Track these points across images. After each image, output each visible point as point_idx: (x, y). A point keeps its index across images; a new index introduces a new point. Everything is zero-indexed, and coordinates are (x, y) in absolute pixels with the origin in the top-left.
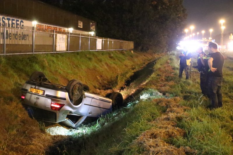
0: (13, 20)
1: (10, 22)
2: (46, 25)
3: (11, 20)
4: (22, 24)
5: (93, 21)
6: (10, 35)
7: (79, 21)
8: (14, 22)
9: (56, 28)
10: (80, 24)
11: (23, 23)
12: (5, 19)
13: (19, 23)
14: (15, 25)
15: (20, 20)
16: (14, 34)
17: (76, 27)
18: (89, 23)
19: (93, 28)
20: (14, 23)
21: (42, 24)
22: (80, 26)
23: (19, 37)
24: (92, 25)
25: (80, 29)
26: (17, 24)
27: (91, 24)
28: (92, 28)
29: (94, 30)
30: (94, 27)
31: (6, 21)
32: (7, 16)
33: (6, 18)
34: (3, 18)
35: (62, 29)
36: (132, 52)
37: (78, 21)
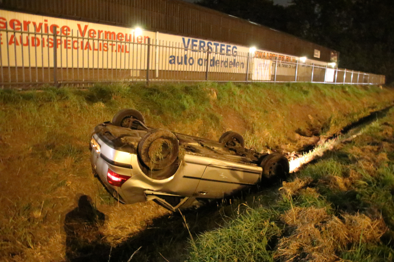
0: (222, 45)
1: (219, 47)
2: (269, 52)
3: (220, 45)
4: (235, 50)
5: (335, 51)
6: (218, 62)
7: (316, 50)
8: (223, 47)
9: (282, 57)
10: (317, 54)
11: (236, 48)
12: (211, 44)
13: (230, 49)
14: (224, 52)
15: (232, 46)
16: (222, 62)
17: (311, 57)
18: (330, 54)
19: (335, 59)
20: (224, 49)
21: (263, 51)
22: (317, 55)
23: (230, 64)
24: (334, 55)
25: (316, 59)
26: (228, 50)
27: (332, 54)
28: (333, 59)
29: (336, 61)
30: (336, 57)
31: (213, 47)
32: (214, 40)
33: (213, 43)
34: (208, 43)
35: (292, 59)
36: (381, 87)
37: (314, 51)
